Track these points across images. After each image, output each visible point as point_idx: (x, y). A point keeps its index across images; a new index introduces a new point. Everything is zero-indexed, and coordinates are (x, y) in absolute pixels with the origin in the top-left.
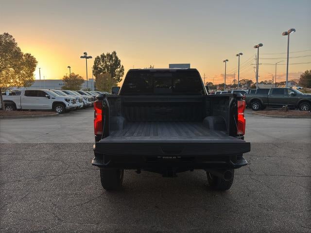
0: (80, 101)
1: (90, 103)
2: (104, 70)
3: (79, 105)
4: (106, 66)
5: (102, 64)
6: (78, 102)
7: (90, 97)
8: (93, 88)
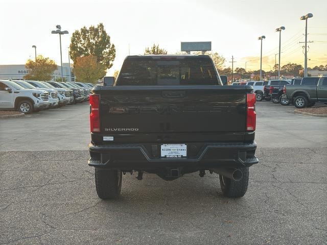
0: (54, 95)
1: (68, 98)
2: (86, 50)
3: (52, 102)
4: (90, 45)
5: (83, 42)
6: (52, 98)
7: (66, 89)
8: (70, 77)
